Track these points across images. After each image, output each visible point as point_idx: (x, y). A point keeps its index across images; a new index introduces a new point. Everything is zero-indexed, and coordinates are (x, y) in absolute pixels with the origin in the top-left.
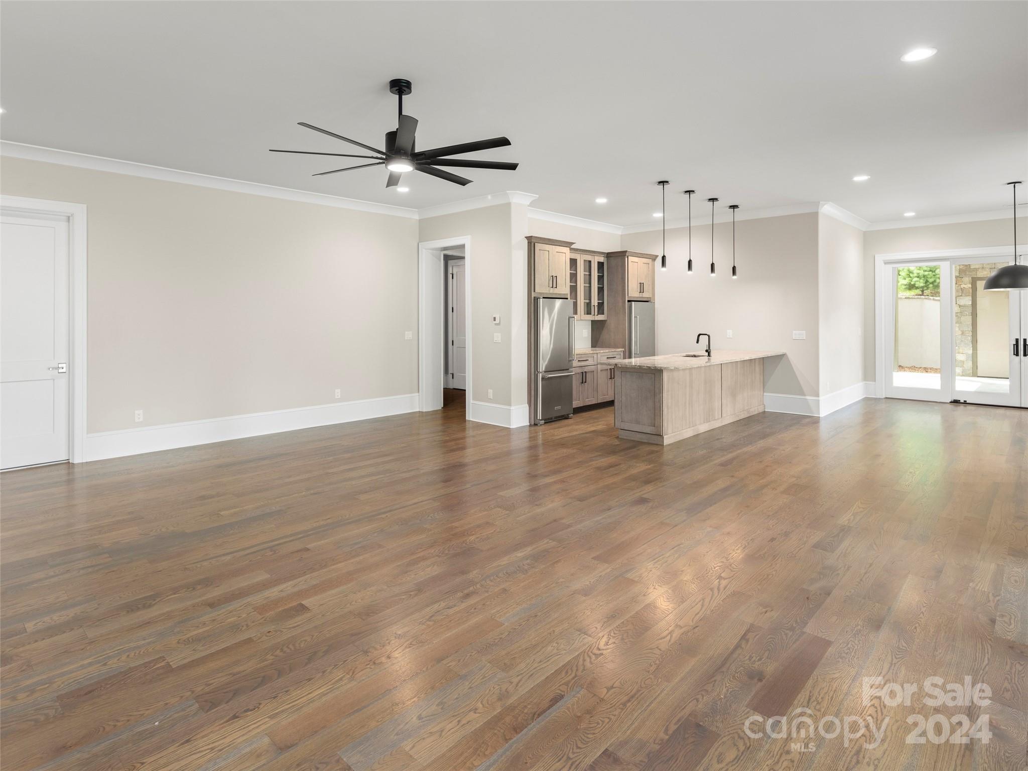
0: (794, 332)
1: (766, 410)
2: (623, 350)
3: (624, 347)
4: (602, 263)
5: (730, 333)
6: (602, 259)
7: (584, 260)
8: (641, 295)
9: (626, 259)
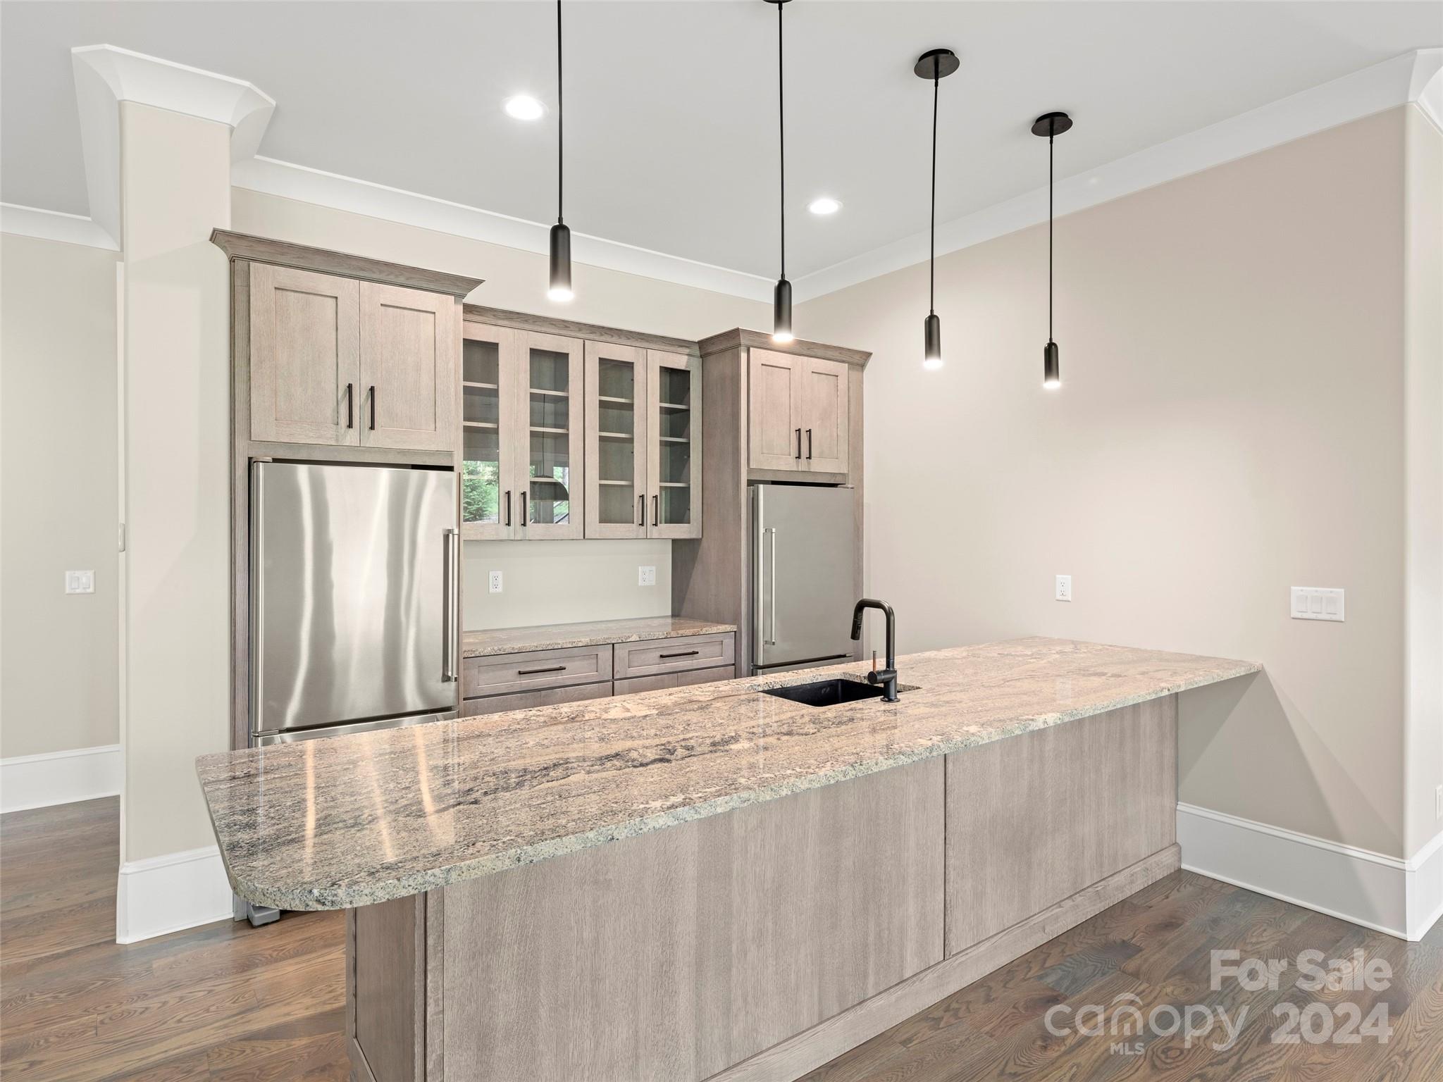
0: (1295, 589)
1: (1184, 866)
2: (734, 628)
3: (736, 620)
4: (685, 374)
5: (1064, 584)
6: (679, 361)
7: (599, 358)
8: (803, 465)
9: (744, 356)
